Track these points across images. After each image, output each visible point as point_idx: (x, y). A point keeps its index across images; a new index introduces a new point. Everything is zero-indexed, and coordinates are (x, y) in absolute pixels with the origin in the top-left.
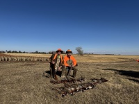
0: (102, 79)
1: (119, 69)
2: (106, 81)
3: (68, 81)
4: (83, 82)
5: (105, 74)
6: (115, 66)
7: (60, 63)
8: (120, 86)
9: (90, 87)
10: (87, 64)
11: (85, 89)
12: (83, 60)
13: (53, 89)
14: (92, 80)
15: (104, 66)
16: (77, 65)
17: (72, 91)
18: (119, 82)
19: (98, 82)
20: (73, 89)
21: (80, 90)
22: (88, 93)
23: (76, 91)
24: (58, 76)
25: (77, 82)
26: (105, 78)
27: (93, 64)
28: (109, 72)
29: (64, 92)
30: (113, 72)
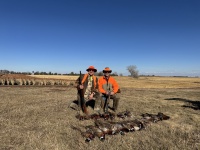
0: (159, 115)
1: (194, 99)
2: (167, 118)
3: (103, 116)
4: (126, 118)
5: (167, 108)
6: (189, 94)
7: (92, 88)
8: (190, 128)
9: (137, 128)
10: (142, 91)
11: (127, 131)
12: (138, 84)
13: (74, 128)
14: (143, 115)
15: (170, 93)
16: (119, 92)
17: (104, 134)
18: (190, 120)
19: (152, 120)
20: (106, 130)
21: (117, 132)
22: (130, 137)
23: (110, 133)
24: (89, 109)
25: (117, 119)
26: (166, 113)
27: (152, 91)
28: (175, 103)
29: (91, 135)
30: (183, 104)
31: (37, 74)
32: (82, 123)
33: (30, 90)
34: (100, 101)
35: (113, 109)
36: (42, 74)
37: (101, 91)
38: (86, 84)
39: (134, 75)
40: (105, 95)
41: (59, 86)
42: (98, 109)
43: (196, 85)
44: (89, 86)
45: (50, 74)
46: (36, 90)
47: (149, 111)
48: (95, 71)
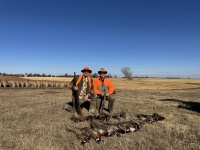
0: (154, 115)
1: (187, 100)
2: (162, 118)
3: (98, 118)
4: (122, 120)
5: (161, 108)
6: (182, 95)
7: (87, 89)
8: (185, 128)
9: (132, 129)
10: (136, 93)
11: (123, 132)
13: (69, 131)
14: (138, 116)
15: (163, 95)
17: (100, 135)
18: (184, 121)
19: (148, 121)
20: (101, 131)
21: (113, 133)
22: (126, 138)
23: (106, 135)
24: (84, 110)
25: (112, 120)
26: (161, 114)
27: (146, 92)
28: (169, 104)
29: (87, 137)
30: (176, 104)
31: (30, 75)
32: (78, 125)
33: (23, 92)
34: (96, 102)
35: (108, 110)
36: (35, 75)
37: (96, 92)
38: (81, 85)
39: (128, 77)
40: (100, 96)
41: (53, 88)
42: (93, 111)
43: (188, 86)
44: (84, 88)
45: (44, 76)
46: (29, 92)
47: (144, 111)
48: (90, 72)
